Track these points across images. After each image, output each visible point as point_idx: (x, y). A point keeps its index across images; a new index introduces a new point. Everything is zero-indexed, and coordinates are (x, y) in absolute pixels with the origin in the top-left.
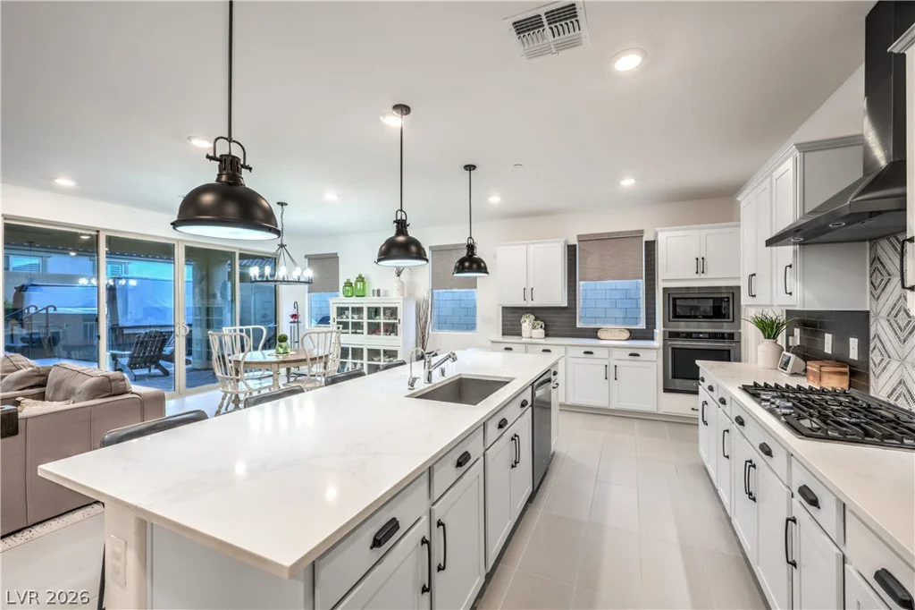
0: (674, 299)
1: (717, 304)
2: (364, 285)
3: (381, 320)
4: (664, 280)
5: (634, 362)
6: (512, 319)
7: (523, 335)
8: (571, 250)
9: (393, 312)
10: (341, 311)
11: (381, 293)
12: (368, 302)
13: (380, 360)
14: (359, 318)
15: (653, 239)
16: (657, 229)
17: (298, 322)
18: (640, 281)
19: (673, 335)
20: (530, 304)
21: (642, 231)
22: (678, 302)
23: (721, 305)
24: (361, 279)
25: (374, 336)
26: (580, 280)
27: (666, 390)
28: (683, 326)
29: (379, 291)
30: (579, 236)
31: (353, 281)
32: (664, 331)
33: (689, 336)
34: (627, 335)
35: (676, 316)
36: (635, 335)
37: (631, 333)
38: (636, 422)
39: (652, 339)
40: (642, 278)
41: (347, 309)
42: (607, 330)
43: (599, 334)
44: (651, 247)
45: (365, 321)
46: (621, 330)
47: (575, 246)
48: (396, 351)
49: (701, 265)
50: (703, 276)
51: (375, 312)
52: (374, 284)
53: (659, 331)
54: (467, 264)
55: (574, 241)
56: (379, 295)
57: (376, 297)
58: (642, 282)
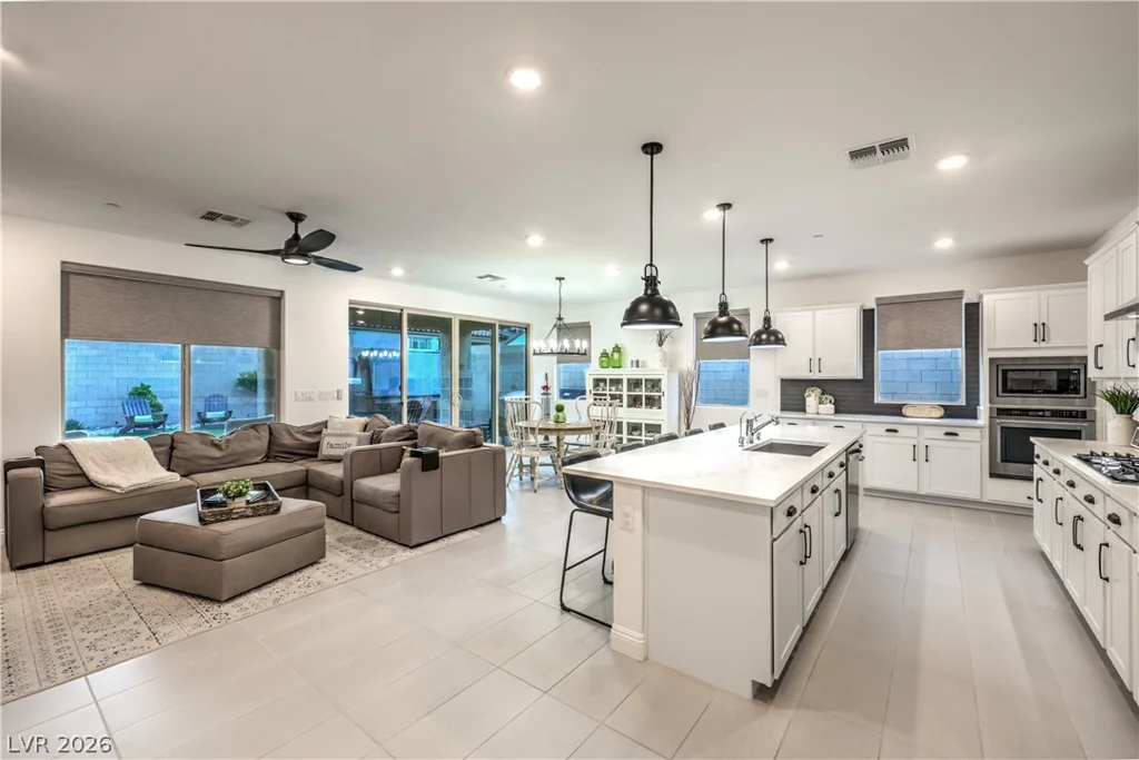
0: (1005, 372)
1: (1064, 377)
2: (620, 356)
3: (643, 393)
4: (990, 350)
5: (950, 443)
6: (793, 394)
7: (808, 409)
8: (868, 315)
9: (655, 384)
10: (597, 382)
11: (640, 364)
12: (627, 373)
13: (640, 435)
14: (617, 390)
15: (976, 301)
16: (982, 291)
17: (547, 394)
18: (959, 350)
19: (1002, 412)
20: (816, 376)
21: (961, 292)
22: (1010, 375)
23: (1068, 378)
24: (617, 349)
25: (633, 409)
26: (879, 349)
27: (993, 475)
28: (1017, 402)
29: (637, 362)
30: (877, 299)
31: (609, 351)
32: (991, 408)
33: (1024, 413)
34: (942, 412)
35: (1005, 390)
36: (950, 412)
37: (946, 410)
38: (953, 510)
39: (975, 417)
40: (961, 347)
41: (604, 381)
42: (914, 406)
43: (903, 411)
44: (973, 311)
45: (625, 393)
46: (933, 407)
47: (873, 310)
48: (660, 426)
49: (1041, 332)
50: (1043, 344)
51: (635, 384)
52: (631, 353)
53: (984, 408)
54: (764, 336)
55: (871, 304)
56: (637, 366)
57: (635, 368)
58: (961, 352)
